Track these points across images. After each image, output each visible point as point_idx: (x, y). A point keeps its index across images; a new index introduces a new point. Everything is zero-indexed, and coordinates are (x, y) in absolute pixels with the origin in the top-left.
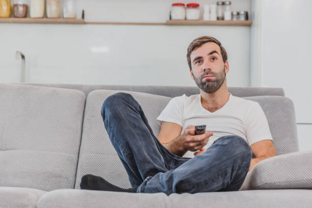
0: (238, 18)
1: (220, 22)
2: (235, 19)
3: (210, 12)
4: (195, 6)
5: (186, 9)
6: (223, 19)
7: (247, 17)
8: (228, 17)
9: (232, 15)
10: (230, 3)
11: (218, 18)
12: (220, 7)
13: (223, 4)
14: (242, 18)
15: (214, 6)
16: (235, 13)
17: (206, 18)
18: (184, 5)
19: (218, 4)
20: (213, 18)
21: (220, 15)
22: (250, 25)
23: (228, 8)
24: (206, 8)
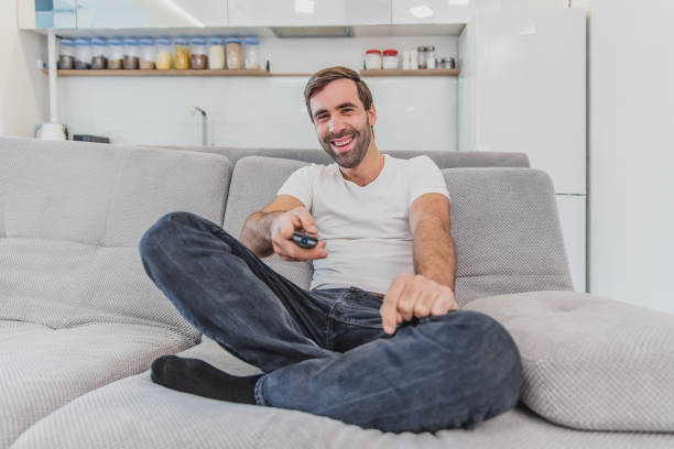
0: (444, 66)
1: (422, 71)
2: (439, 67)
3: (410, 60)
4: (393, 53)
5: (382, 58)
6: (425, 67)
7: (453, 65)
8: (431, 65)
9: (436, 62)
10: (433, 49)
11: (420, 67)
12: (422, 53)
13: (426, 50)
14: (448, 66)
15: (415, 53)
16: (439, 61)
17: (406, 66)
18: (378, 52)
19: (419, 50)
20: (414, 67)
21: (422, 64)
22: (456, 75)
23: (431, 54)
24: (406, 55)
